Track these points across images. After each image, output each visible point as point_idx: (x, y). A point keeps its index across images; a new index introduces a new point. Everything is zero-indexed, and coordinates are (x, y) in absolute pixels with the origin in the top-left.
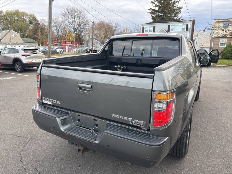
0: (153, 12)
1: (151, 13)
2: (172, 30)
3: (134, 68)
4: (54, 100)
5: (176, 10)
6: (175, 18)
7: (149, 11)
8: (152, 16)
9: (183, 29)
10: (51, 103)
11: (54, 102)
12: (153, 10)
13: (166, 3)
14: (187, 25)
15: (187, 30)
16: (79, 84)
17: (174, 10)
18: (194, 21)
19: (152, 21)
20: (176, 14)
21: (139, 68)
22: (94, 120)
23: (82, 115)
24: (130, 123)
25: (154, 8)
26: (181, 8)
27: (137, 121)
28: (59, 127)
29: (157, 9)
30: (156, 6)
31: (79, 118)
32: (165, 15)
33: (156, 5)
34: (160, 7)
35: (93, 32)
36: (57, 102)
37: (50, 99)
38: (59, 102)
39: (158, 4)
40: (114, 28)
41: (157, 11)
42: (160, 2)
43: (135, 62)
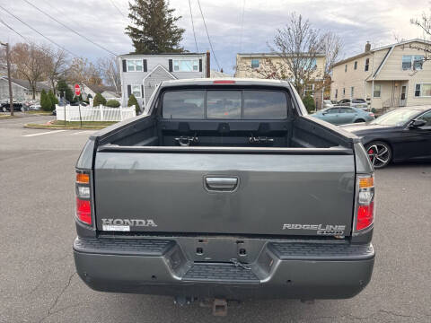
0: (134, 33)
1: (132, 35)
2: (177, 68)
3: (214, 139)
4: (137, 221)
5: (175, 33)
6: (175, 47)
7: (127, 31)
8: (134, 42)
9: (195, 67)
10: (127, 229)
11: (137, 225)
12: (135, 30)
13: (156, 20)
14: (201, 61)
15: (201, 70)
16: (208, 180)
17: (172, 33)
18: (208, 54)
19: (134, 49)
20: (175, 40)
21: (222, 139)
22: (238, 242)
23: (209, 238)
24: (319, 233)
25: (136, 26)
26: (182, 31)
27: (331, 227)
28: (168, 273)
29: (141, 28)
30: (139, 23)
31: (200, 245)
32: (157, 40)
33: (138, 21)
34: (146, 26)
35: (9, 66)
36: (146, 223)
37: (126, 221)
38: (151, 222)
39: (142, 19)
40: (56, 60)
41: (141, 32)
42: (145, 17)
43: (215, 129)
